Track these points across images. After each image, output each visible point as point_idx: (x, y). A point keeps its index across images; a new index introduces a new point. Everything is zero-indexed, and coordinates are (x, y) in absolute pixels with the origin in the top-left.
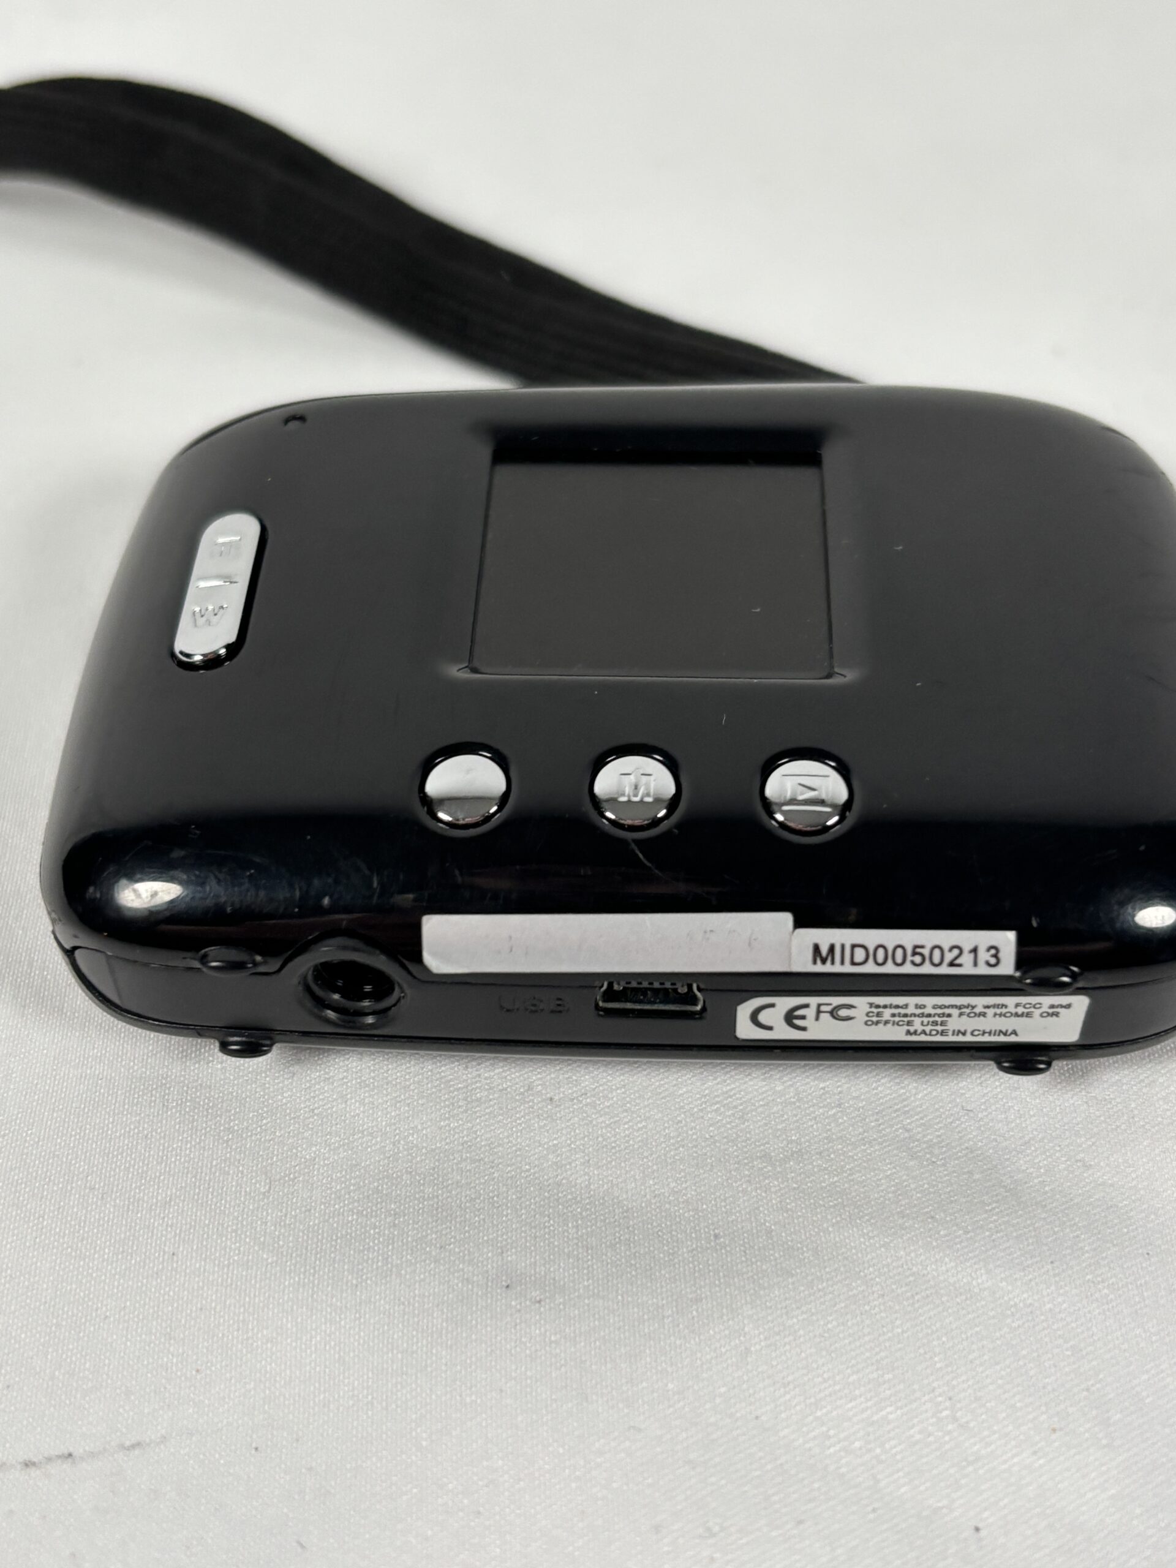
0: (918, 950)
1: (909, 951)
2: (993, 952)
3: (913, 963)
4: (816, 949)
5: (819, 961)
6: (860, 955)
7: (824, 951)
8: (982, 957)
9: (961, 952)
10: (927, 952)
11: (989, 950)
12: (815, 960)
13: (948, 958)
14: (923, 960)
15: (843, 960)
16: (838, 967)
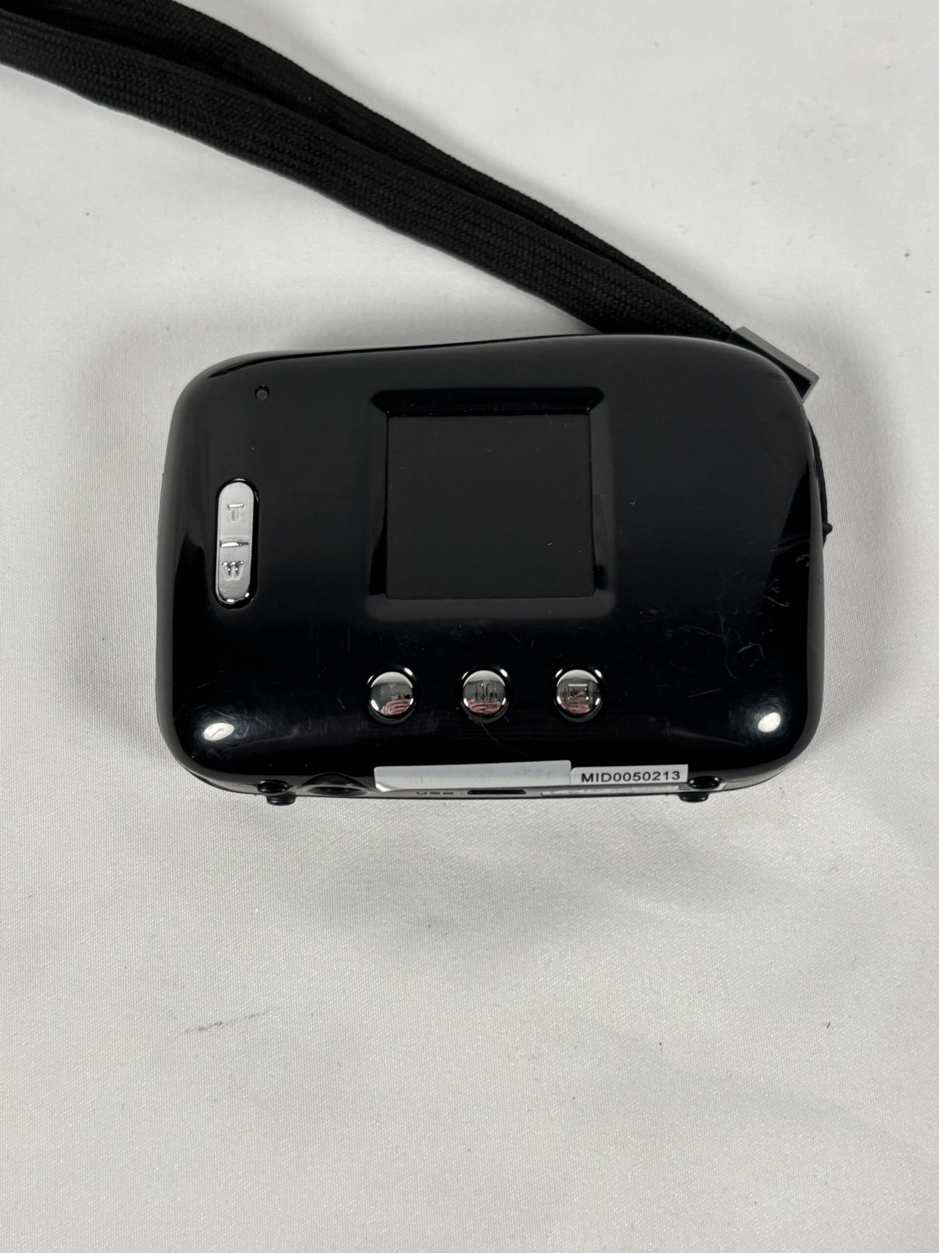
1: (632, 775)
2: (676, 774)
3: (634, 780)
4: (584, 776)
5: (585, 781)
6: (606, 777)
7: (588, 776)
8: (671, 775)
9: (659, 774)
10: (641, 775)
11: (674, 773)
12: (583, 781)
13: (653, 777)
14: (640, 778)
15: (597, 780)
16: (595, 783)
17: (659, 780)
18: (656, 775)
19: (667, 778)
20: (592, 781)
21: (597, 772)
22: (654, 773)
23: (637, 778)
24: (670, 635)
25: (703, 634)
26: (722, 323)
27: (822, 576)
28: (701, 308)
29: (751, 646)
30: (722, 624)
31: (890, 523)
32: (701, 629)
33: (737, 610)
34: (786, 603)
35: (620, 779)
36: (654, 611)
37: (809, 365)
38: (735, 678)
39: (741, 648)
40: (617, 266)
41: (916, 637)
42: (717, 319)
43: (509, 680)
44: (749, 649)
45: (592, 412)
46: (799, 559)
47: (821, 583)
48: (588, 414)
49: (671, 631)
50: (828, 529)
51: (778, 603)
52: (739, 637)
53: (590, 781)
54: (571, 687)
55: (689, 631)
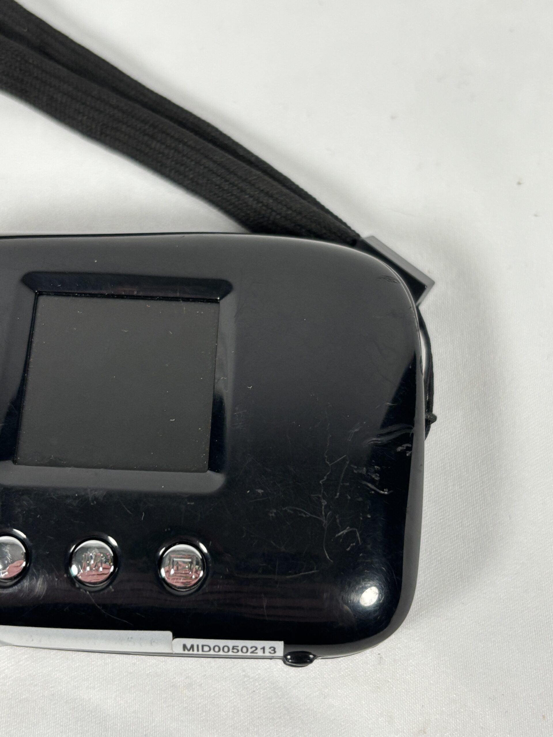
0: (235, 648)
1: (231, 648)
2: (272, 649)
3: (233, 652)
4: (185, 647)
5: (186, 650)
6: (206, 649)
7: (189, 646)
8: (267, 650)
9: (256, 649)
10: (240, 648)
11: (270, 648)
12: (184, 650)
13: (250, 650)
14: (238, 651)
15: (198, 650)
16: (195, 652)
17: (257, 653)
18: (254, 649)
19: (264, 652)
20: (193, 651)
21: (198, 643)
22: (252, 648)
23: (235, 651)
24: (273, 515)
25: (304, 516)
26: (354, 231)
27: (422, 465)
28: (336, 218)
29: (349, 530)
30: (323, 507)
31: (492, 414)
32: (303, 510)
33: (338, 494)
34: (385, 490)
35: (219, 651)
36: (260, 491)
37: (429, 272)
38: (332, 561)
39: (339, 532)
40: (267, 178)
41: (510, 519)
42: (349, 228)
43: (119, 550)
44: (347, 533)
45: (222, 302)
46: (399, 449)
47: (421, 471)
48: (219, 303)
49: (275, 511)
50: (430, 420)
51: (378, 490)
52: (338, 521)
53: (191, 650)
54: (176, 561)
55: (292, 512)
